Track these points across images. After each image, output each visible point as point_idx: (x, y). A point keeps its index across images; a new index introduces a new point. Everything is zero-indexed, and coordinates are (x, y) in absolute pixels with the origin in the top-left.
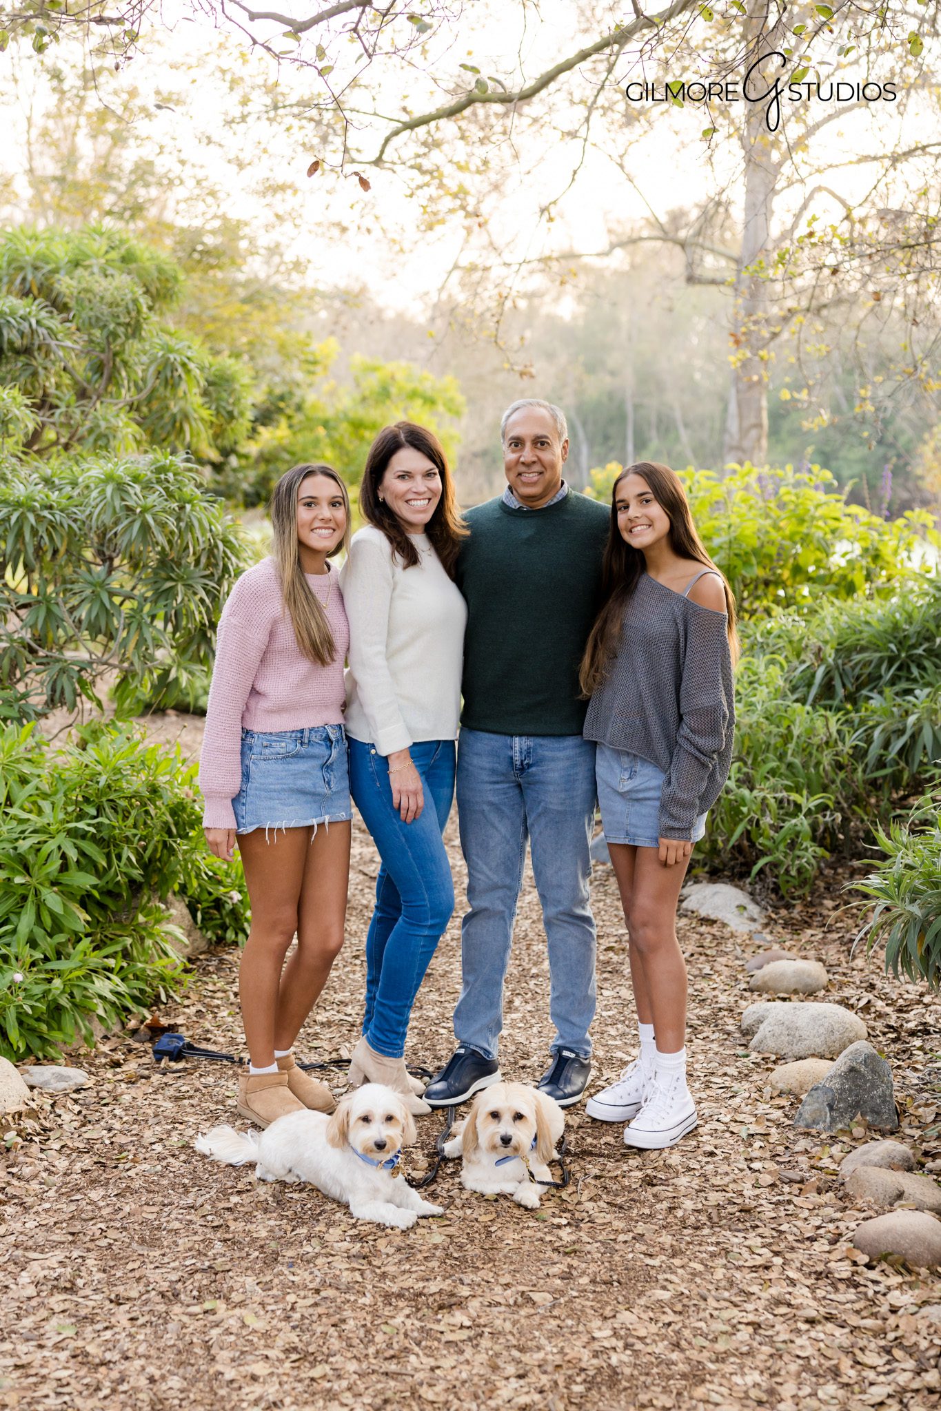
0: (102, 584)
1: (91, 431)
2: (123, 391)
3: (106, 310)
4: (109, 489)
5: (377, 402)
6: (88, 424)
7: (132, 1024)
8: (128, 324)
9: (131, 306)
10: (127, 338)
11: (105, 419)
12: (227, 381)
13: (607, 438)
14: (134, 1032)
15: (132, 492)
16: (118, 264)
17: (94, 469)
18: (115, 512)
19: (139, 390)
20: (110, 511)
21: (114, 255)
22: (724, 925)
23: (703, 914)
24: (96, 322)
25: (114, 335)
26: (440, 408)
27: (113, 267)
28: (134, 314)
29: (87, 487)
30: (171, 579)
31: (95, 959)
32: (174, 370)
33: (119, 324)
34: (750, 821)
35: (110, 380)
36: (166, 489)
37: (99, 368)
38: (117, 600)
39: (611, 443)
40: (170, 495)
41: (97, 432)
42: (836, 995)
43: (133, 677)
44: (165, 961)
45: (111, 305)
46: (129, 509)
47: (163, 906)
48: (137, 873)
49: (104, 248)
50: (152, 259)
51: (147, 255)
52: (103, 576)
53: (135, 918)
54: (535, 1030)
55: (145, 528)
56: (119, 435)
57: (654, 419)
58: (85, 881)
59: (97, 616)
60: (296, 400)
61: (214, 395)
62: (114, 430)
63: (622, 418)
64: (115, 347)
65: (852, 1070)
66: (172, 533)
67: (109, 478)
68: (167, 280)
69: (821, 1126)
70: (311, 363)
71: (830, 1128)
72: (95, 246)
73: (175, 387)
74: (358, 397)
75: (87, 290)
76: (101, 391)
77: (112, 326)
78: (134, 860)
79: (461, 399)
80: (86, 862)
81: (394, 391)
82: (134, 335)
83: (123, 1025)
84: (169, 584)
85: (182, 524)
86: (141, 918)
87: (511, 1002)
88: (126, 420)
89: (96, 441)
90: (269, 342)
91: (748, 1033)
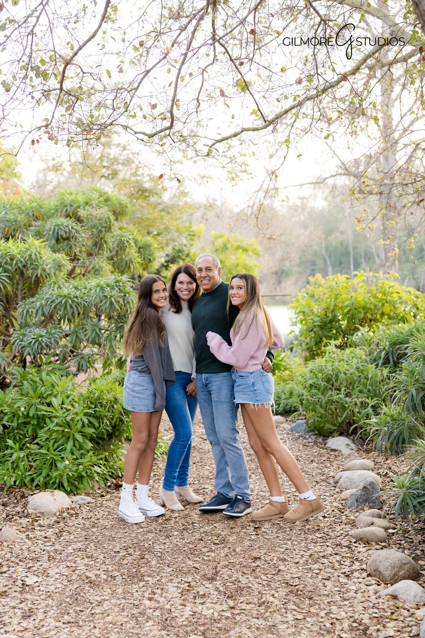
0: (97, 325)
1: (93, 268)
2: (105, 253)
3: (97, 222)
4: (98, 289)
5: (222, 251)
6: (92, 266)
7: (109, 484)
8: (106, 227)
9: (107, 220)
10: (106, 232)
11: (98, 264)
12: (148, 246)
13: (341, 263)
14: (110, 486)
15: (106, 290)
16: (103, 202)
17: (93, 282)
18: (100, 298)
19: (111, 252)
20: (98, 298)
21: (102, 199)
22: (340, 451)
23: (333, 448)
24: (94, 226)
25: (101, 231)
26: (251, 253)
27: (101, 204)
28: (108, 223)
29: (91, 289)
30: (122, 322)
31: (94, 459)
32: (124, 244)
33: (102, 227)
34: (350, 410)
35: (100, 248)
36: (119, 289)
37: (95, 244)
38: (103, 331)
39: (343, 266)
40: (121, 291)
41: (95, 269)
42: (376, 472)
43: (108, 359)
44: (120, 462)
45: (99, 220)
46: (105, 296)
47: (120, 443)
48: (109, 429)
49: (97, 197)
50: (116, 200)
51: (115, 198)
52: (97, 322)
53: (110, 447)
54: (258, 484)
55: (111, 303)
56: (104, 269)
57: (363, 254)
58: (91, 431)
59: (95, 337)
60: (186, 252)
61: (143, 252)
62: (101, 268)
63: (348, 253)
64: (101, 236)
65: (365, 487)
66: (122, 305)
67: (98, 285)
68: (123, 207)
69: (354, 507)
70: (192, 236)
71: (357, 508)
72: (94, 196)
73: (124, 250)
74: (214, 250)
75: (90, 215)
76: (96, 253)
77: (100, 228)
78: (108, 423)
79: (259, 249)
80: (91, 424)
81: (229, 246)
82: (108, 231)
83: (106, 485)
84: (121, 324)
85: (126, 302)
86: (112, 447)
87: (250, 476)
88: (106, 263)
89: (95, 272)
90: (172, 228)
91: (336, 483)
